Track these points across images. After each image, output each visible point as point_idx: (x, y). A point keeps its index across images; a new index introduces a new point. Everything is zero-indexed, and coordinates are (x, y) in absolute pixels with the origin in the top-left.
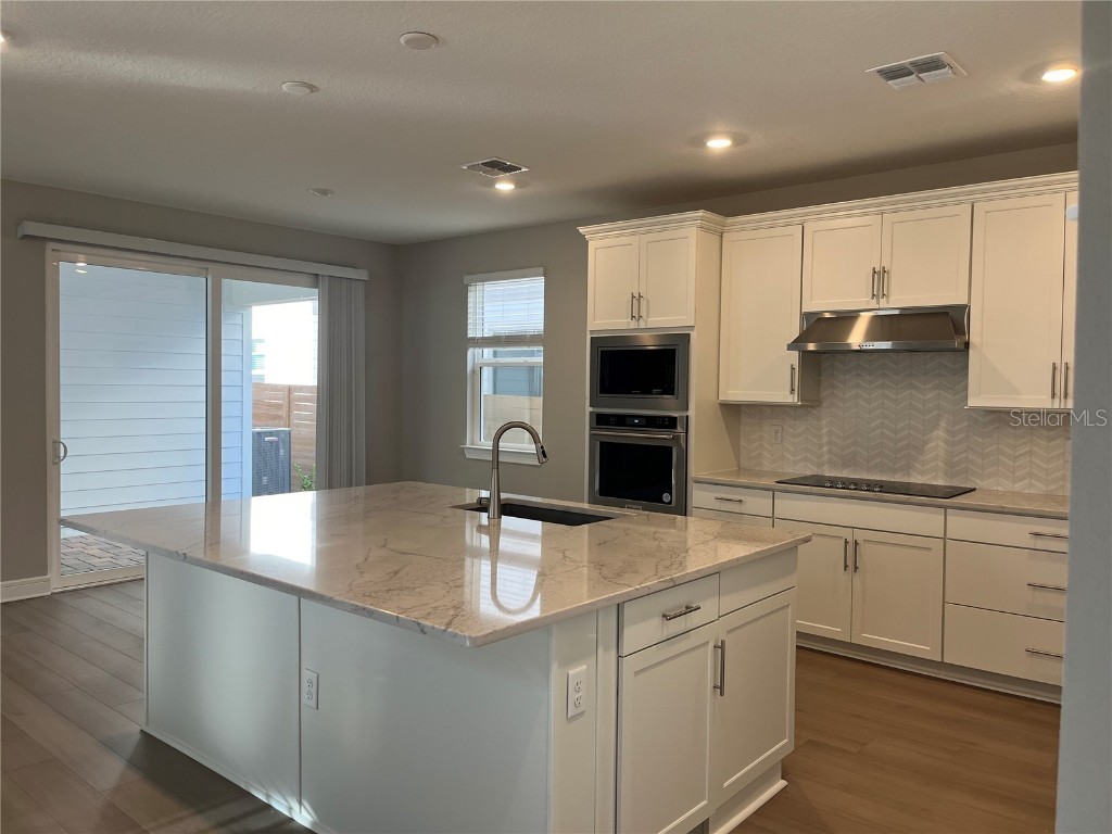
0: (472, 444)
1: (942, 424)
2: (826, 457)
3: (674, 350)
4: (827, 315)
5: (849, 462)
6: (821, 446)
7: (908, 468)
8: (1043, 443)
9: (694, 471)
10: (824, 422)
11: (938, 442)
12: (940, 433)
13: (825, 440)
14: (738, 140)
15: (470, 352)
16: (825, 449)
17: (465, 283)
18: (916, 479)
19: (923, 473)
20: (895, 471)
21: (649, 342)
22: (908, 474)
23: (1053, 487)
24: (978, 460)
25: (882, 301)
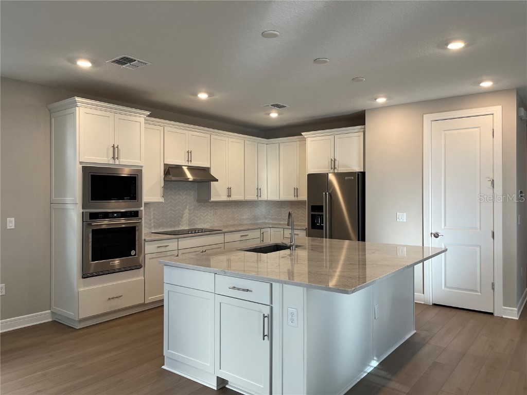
1: (188, 207)
2: (153, 225)
3: (135, 178)
5: (159, 226)
6: (150, 220)
7: (179, 225)
8: (210, 211)
10: (152, 209)
11: (186, 214)
12: (187, 211)
13: (152, 217)
16: (152, 221)
20: (175, 226)
21: (125, 173)
24: (196, 219)
25: (190, 162)
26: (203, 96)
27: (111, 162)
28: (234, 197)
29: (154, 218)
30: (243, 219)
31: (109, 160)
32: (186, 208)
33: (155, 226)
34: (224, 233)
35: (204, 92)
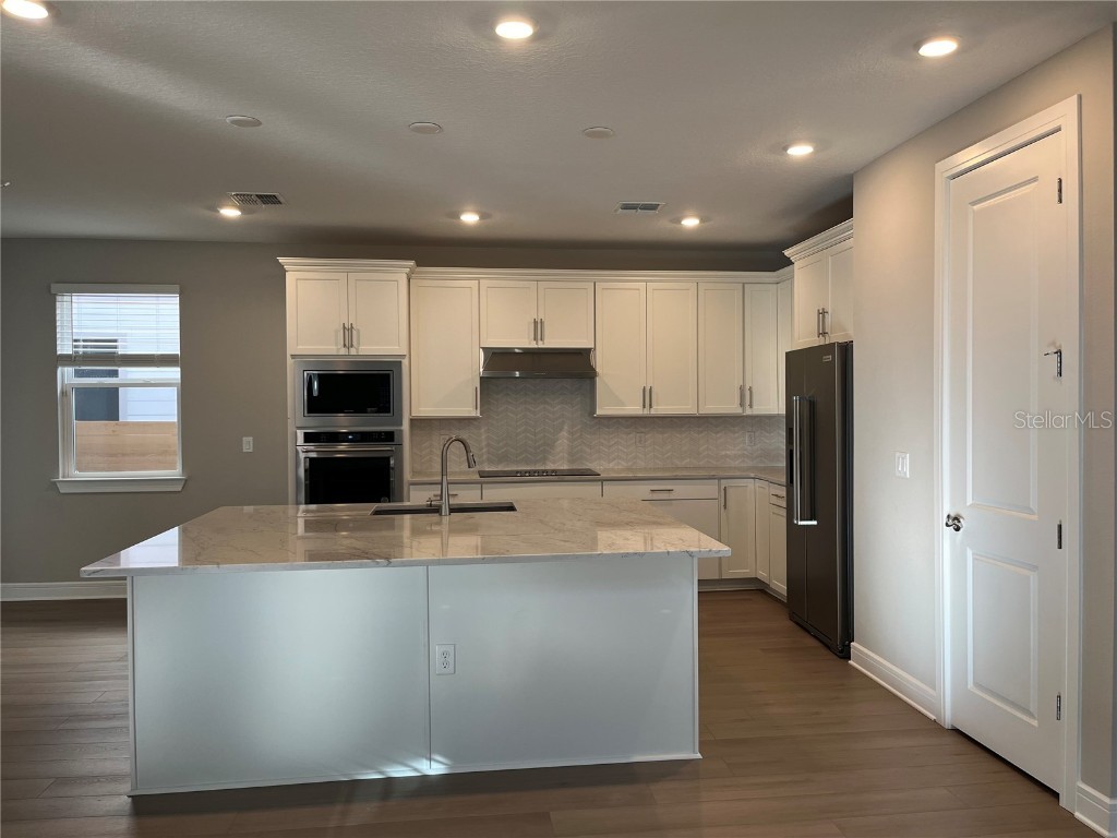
0: (63, 477)
1: (566, 427)
2: (485, 457)
3: (389, 375)
4: (517, 351)
5: (503, 458)
6: (481, 449)
7: (544, 460)
8: (624, 436)
9: (407, 476)
10: (483, 430)
11: (563, 441)
12: (564, 433)
13: (484, 443)
14: (483, 216)
15: (59, 370)
16: (484, 450)
17: (53, 292)
18: (550, 466)
19: (554, 462)
22: (544, 463)
23: (630, 464)
24: (588, 450)
25: (540, 342)
26: (470, 218)
27: (343, 351)
28: (660, 409)
29: (488, 445)
30: (727, 456)
31: (338, 349)
32: (561, 430)
33: (490, 461)
34: (603, 481)
35: (470, 211)
